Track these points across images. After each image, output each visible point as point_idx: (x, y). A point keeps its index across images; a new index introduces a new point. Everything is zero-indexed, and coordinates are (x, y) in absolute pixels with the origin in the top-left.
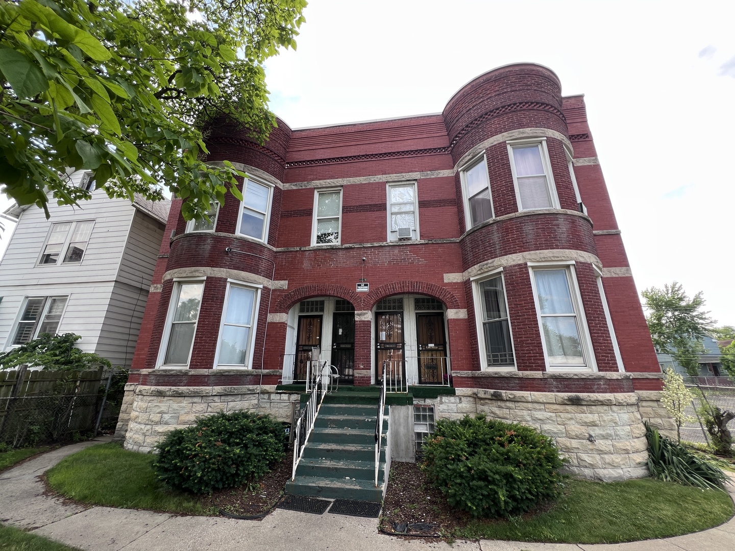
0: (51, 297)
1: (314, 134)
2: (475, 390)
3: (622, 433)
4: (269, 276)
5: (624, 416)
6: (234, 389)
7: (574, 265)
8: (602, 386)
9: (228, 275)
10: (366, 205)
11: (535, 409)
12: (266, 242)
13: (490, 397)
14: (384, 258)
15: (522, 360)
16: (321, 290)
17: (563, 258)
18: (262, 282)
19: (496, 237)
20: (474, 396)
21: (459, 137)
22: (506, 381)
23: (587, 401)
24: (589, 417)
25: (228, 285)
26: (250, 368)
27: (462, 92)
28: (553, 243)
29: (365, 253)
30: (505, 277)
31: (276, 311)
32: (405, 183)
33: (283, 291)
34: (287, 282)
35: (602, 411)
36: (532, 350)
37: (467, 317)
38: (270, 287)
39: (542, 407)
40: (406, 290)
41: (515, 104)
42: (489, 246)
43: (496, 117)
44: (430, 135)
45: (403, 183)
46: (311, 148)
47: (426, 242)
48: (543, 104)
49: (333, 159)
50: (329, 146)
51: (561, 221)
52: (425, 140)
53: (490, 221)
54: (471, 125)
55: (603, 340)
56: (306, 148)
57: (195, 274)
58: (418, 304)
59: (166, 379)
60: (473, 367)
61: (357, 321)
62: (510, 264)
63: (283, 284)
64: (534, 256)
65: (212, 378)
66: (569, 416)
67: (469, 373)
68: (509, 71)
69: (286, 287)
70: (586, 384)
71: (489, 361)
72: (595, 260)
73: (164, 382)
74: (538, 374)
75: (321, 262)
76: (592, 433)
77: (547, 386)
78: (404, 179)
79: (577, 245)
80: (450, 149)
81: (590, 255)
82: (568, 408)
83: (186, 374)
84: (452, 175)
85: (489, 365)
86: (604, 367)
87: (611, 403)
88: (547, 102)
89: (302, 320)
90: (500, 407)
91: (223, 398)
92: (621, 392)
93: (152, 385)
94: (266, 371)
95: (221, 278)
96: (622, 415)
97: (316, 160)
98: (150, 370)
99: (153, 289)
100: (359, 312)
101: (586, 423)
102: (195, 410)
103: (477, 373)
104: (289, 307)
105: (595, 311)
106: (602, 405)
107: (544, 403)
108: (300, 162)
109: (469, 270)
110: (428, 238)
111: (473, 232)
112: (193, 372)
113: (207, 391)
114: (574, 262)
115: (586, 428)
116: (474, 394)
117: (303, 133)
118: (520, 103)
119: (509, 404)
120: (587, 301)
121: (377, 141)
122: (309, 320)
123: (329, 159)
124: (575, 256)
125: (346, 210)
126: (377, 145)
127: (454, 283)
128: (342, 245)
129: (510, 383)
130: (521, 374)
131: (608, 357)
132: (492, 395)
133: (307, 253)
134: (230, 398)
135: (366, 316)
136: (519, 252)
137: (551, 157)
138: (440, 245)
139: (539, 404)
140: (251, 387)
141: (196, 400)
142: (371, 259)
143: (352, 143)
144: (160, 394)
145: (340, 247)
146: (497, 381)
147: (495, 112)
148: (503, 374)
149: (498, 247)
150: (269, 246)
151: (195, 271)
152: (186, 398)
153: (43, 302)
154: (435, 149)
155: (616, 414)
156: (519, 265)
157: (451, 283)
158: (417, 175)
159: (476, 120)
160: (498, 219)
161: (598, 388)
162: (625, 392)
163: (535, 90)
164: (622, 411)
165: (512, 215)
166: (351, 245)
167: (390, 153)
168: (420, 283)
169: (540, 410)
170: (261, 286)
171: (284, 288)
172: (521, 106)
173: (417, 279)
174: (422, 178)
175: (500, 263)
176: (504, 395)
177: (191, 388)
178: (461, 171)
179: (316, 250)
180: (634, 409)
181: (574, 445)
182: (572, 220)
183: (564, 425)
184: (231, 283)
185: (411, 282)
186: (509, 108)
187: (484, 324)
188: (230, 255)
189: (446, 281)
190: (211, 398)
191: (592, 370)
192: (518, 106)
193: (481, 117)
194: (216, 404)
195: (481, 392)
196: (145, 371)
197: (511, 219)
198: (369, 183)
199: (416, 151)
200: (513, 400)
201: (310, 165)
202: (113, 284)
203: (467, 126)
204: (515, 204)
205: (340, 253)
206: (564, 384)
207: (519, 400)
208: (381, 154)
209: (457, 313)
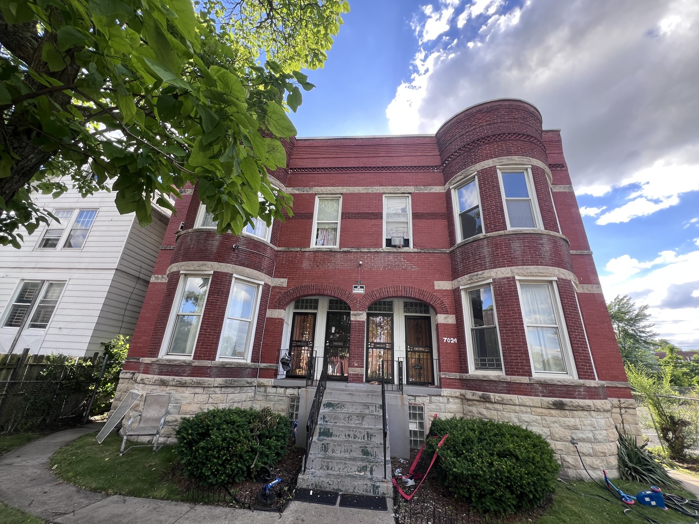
0: (47, 280)
1: (317, 144)
2: (463, 391)
3: (600, 437)
4: (269, 274)
5: (601, 420)
6: (235, 381)
7: (556, 281)
8: (583, 393)
9: (234, 270)
10: (364, 213)
11: (522, 412)
12: (269, 242)
13: (478, 399)
14: (379, 263)
15: (510, 365)
16: (319, 289)
17: (547, 274)
18: (263, 279)
19: (486, 251)
20: (462, 397)
21: (451, 158)
22: (495, 385)
23: (570, 406)
24: (571, 421)
25: (233, 280)
26: (249, 361)
27: (456, 119)
28: (538, 260)
29: (362, 257)
30: (494, 288)
31: (275, 307)
32: (400, 195)
33: (282, 288)
34: (286, 280)
35: (583, 416)
36: (519, 357)
37: (455, 323)
38: (270, 284)
39: (529, 410)
40: (399, 294)
41: (504, 134)
42: (479, 259)
43: (487, 144)
44: (424, 154)
45: (398, 195)
46: (313, 156)
47: (419, 251)
48: (528, 136)
49: (334, 168)
50: (330, 156)
51: (545, 240)
52: (419, 158)
53: (481, 236)
54: (464, 149)
55: (582, 350)
56: (309, 156)
57: (202, 268)
58: (407, 307)
59: (170, 369)
60: (461, 369)
61: (353, 321)
62: (499, 277)
63: (283, 282)
64: (521, 271)
65: (214, 370)
66: (554, 419)
67: (457, 375)
68: (499, 105)
69: (285, 285)
70: (568, 391)
71: (476, 364)
72: (573, 277)
73: (168, 372)
74: (525, 380)
75: (320, 263)
76: (574, 436)
77: (533, 390)
78: (399, 192)
79: (559, 264)
80: (442, 167)
81: (570, 272)
82: (553, 412)
83: (189, 365)
84: (443, 191)
85: (476, 369)
86: (583, 375)
87: (590, 409)
88: (531, 134)
89: (296, 317)
90: (488, 408)
91: (223, 389)
92: (598, 399)
93: (154, 374)
94: (263, 365)
95: (227, 273)
96: (600, 420)
97: (318, 168)
98: (154, 359)
99: (154, 279)
100: (355, 312)
101: (569, 426)
102: (196, 401)
103: (465, 376)
104: (287, 304)
105: (575, 323)
106: (582, 410)
107: (530, 407)
108: (303, 169)
109: (459, 279)
110: (422, 247)
111: (463, 245)
112: (196, 363)
113: (209, 383)
114: (556, 279)
115: (569, 431)
116: (461, 395)
117: (307, 143)
118: (509, 134)
119: (496, 406)
120: (568, 314)
121: (375, 155)
122: (303, 317)
123: (330, 168)
124: (557, 273)
125: (345, 216)
126: (375, 159)
127: (444, 290)
128: (340, 248)
129: (498, 387)
130: (509, 378)
131: (586, 366)
132: (480, 397)
133: (307, 254)
134: (230, 390)
135: (361, 316)
136: (508, 266)
137: (535, 183)
138: (432, 254)
139: (526, 408)
140: (249, 380)
141: (198, 390)
142: (368, 263)
143: (352, 156)
144: (164, 383)
145: (339, 250)
146: (485, 384)
147: (486, 140)
148: (492, 378)
149: (487, 260)
150: (271, 245)
151: (202, 265)
152: (189, 388)
153: (40, 285)
154: (428, 167)
155: (594, 419)
156: (508, 278)
157: (441, 290)
158: (411, 189)
159: (468, 144)
160: (488, 234)
161: (579, 395)
162: (601, 399)
163: (521, 123)
164: (599, 417)
165: (502, 232)
166: (349, 249)
167: (386, 167)
168: (412, 288)
169: (527, 412)
170: (263, 283)
171: (284, 285)
172: (510, 136)
173: (410, 285)
174: (416, 192)
175: (489, 275)
176: (492, 397)
177: (195, 379)
178: (452, 188)
179: (316, 252)
180: (608, 415)
181: (558, 447)
182: (554, 240)
183: (549, 428)
184: (236, 278)
185: (405, 288)
186: (499, 137)
187: (472, 330)
188: (237, 252)
189: (436, 288)
190: (212, 389)
191: (573, 377)
192: (506, 136)
193: (473, 142)
194: (217, 395)
195: (469, 394)
196: (147, 360)
197: (501, 236)
198: (367, 193)
199: (411, 167)
200: (501, 402)
201: (312, 172)
202: (114, 272)
203: (460, 149)
204: (504, 223)
205: (338, 256)
206: (549, 389)
207: (507, 402)
208: (378, 167)
209: (446, 318)
